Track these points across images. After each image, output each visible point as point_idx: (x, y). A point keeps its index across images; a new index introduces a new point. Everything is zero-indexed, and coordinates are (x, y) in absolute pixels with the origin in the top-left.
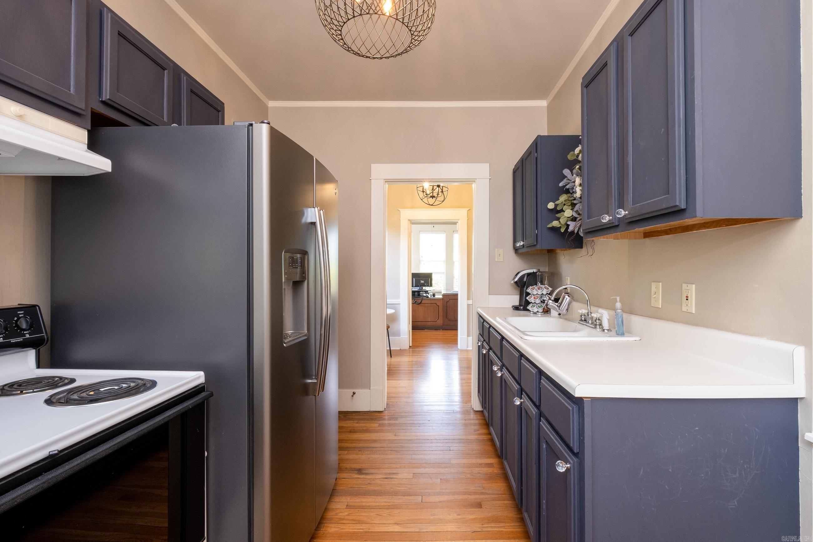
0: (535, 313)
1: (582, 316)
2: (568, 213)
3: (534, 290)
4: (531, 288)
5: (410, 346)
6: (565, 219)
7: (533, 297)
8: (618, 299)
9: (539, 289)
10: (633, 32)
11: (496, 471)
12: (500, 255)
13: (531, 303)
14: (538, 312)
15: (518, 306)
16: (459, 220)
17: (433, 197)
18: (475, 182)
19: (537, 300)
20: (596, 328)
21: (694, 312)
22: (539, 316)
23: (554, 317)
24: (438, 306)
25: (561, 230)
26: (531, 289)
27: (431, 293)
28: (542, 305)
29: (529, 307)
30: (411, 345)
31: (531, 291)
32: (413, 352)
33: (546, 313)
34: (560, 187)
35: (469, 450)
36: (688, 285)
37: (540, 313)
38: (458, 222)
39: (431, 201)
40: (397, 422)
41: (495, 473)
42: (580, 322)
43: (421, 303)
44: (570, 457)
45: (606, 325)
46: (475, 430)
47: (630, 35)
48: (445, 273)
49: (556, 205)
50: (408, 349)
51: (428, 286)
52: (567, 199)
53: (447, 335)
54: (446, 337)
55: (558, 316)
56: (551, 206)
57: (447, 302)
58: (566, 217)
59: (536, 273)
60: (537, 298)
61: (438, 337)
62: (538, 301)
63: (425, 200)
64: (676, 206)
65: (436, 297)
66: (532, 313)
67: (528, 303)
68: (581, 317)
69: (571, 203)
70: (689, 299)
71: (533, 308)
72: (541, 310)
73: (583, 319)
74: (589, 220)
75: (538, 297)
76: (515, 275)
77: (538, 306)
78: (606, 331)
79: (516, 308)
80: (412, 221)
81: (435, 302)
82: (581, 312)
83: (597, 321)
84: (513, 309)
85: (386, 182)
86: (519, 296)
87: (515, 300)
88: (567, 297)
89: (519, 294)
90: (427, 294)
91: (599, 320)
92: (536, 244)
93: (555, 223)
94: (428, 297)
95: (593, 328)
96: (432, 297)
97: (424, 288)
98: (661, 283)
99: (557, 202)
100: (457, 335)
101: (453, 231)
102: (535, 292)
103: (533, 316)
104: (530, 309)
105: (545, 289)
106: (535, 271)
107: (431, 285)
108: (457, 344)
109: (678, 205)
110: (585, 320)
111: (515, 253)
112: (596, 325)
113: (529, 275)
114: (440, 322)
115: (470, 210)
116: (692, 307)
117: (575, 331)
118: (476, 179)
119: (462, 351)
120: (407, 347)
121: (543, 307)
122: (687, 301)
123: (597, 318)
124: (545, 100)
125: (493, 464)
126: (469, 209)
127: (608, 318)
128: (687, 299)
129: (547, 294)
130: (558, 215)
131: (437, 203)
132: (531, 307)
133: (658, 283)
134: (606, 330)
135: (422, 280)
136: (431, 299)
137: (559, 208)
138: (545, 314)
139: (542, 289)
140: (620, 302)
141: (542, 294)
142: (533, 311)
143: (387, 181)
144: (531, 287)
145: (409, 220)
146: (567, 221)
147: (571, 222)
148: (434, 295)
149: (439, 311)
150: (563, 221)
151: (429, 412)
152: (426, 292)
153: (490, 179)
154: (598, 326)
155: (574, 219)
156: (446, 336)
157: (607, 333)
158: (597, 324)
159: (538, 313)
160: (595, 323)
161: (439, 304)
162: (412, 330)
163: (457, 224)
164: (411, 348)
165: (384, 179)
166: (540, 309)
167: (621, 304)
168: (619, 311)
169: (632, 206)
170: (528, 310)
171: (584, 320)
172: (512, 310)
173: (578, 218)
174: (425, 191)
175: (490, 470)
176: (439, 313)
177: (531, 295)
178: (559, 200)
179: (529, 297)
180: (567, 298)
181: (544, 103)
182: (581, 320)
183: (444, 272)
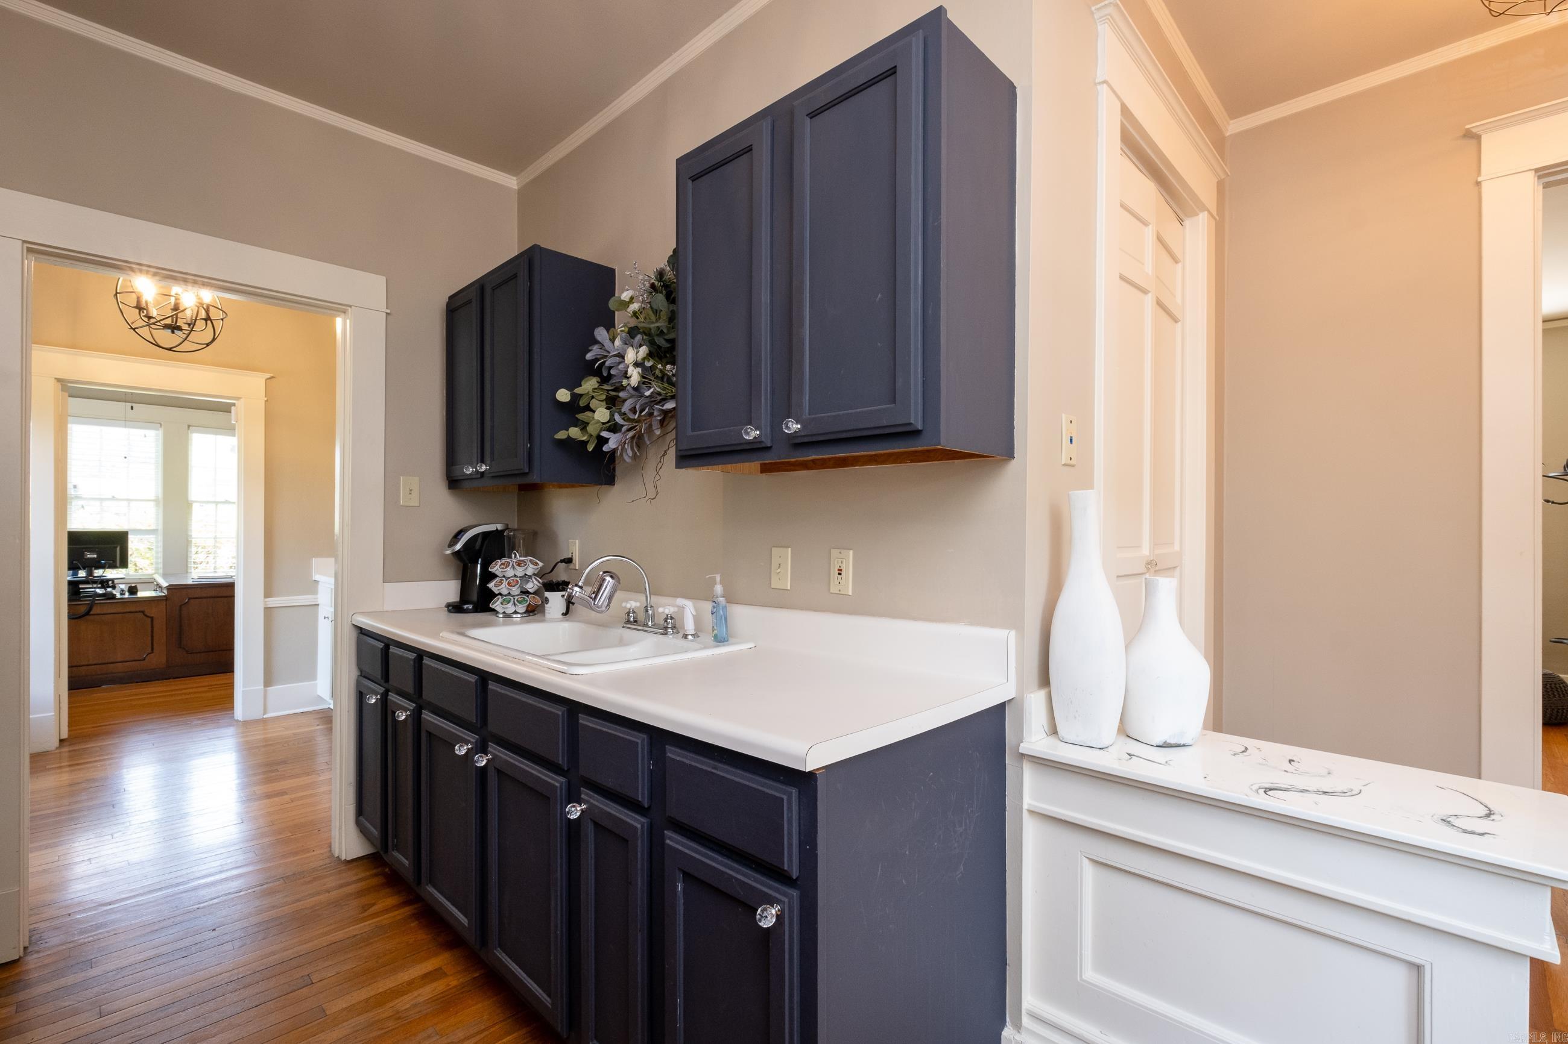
0: (507, 616)
1: (631, 615)
2: (602, 414)
3: (508, 569)
4: (502, 564)
5: (61, 741)
6: (598, 425)
7: (505, 582)
8: (718, 579)
9: (519, 565)
10: (819, 111)
11: (454, 983)
12: (411, 490)
13: (500, 594)
14: (515, 612)
15: (457, 602)
16: (238, 399)
17: (174, 328)
18: (345, 313)
19: (514, 588)
20: (666, 634)
21: (850, 594)
22: (516, 623)
23: (552, 620)
24: (152, 618)
25: (588, 446)
26: (502, 567)
27: (123, 586)
28: (524, 598)
29: (497, 605)
30: (65, 735)
31: (500, 570)
32: (73, 755)
33: (531, 614)
34: (587, 360)
35: (366, 962)
36: (842, 552)
37: (519, 615)
38: (234, 405)
39: (166, 338)
40: (93, 972)
41: (454, 987)
42: (628, 626)
43: (88, 613)
44: (777, 891)
45: (690, 627)
46: (363, 907)
47: (809, 114)
48: (160, 532)
49: (576, 397)
50: (57, 748)
51: (113, 566)
52: (596, 387)
53: (184, 691)
54: (187, 696)
55: (562, 617)
56: (563, 395)
57: (181, 606)
58: (598, 422)
59: (502, 531)
60: (515, 583)
61: (158, 700)
62: (516, 591)
63: (145, 332)
64: (910, 424)
65: (141, 594)
66: (501, 616)
67: (492, 595)
68: (628, 615)
69: (607, 396)
70: (843, 573)
71: (504, 606)
72: (521, 608)
73: (632, 619)
74: (695, 433)
75: (517, 582)
76: (451, 537)
77: (517, 600)
78: (690, 637)
79: (455, 608)
80: (69, 385)
81: (142, 609)
82: (628, 606)
83: (668, 620)
84: (449, 611)
85: (29, 250)
86: (460, 581)
87: (450, 590)
88: (608, 579)
89: (460, 577)
90: (109, 590)
91: (672, 618)
92: (527, 471)
93: (574, 432)
94: (113, 597)
95: (661, 634)
96: (127, 595)
97: (98, 573)
98: (790, 549)
99: (578, 391)
100: (231, 685)
101: (189, 426)
102: (510, 572)
103: (504, 624)
104: (497, 609)
105: (531, 565)
106: (500, 527)
107: (124, 564)
108: (232, 708)
109: (911, 424)
110: (635, 621)
111: (449, 488)
112: (666, 628)
113: (486, 535)
114: (158, 659)
115: (272, 377)
116: (848, 585)
117: (622, 643)
118: (350, 306)
119: (247, 724)
120: (53, 743)
121: (528, 603)
122: (839, 576)
123: (667, 615)
124: (514, 176)
125: (440, 968)
126: (272, 375)
127: (694, 614)
128: (840, 574)
129: (534, 574)
130: (580, 416)
131: (187, 346)
132: (502, 603)
133: (785, 549)
134: (691, 635)
135: (92, 551)
136: (123, 602)
137: (582, 403)
138: (530, 616)
139: (525, 565)
140: (721, 584)
141: (526, 574)
142: (504, 612)
143: (33, 249)
144: (499, 562)
145: (58, 380)
146: (601, 430)
147: (607, 432)
148: (133, 590)
149: (152, 631)
150: (592, 429)
151: (204, 908)
152: (104, 583)
153: (387, 313)
154: (670, 630)
155: (614, 428)
156: (185, 694)
157: (692, 641)
158: (669, 626)
159: (514, 616)
160: (665, 625)
161: (152, 612)
162: (69, 690)
163: (233, 408)
164: (65, 744)
165: (24, 242)
166: (521, 606)
167: (723, 586)
168: (721, 599)
169: (808, 416)
170: (493, 610)
171: (632, 621)
172: (447, 613)
173: (623, 426)
174: (143, 305)
175: (438, 987)
176: (152, 637)
177: (497, 579)
178: (581, 386)
179: (494, 582)
180: (609, 581)
181: (512, 182)
182: (628, 622)
183: (157, 530)
